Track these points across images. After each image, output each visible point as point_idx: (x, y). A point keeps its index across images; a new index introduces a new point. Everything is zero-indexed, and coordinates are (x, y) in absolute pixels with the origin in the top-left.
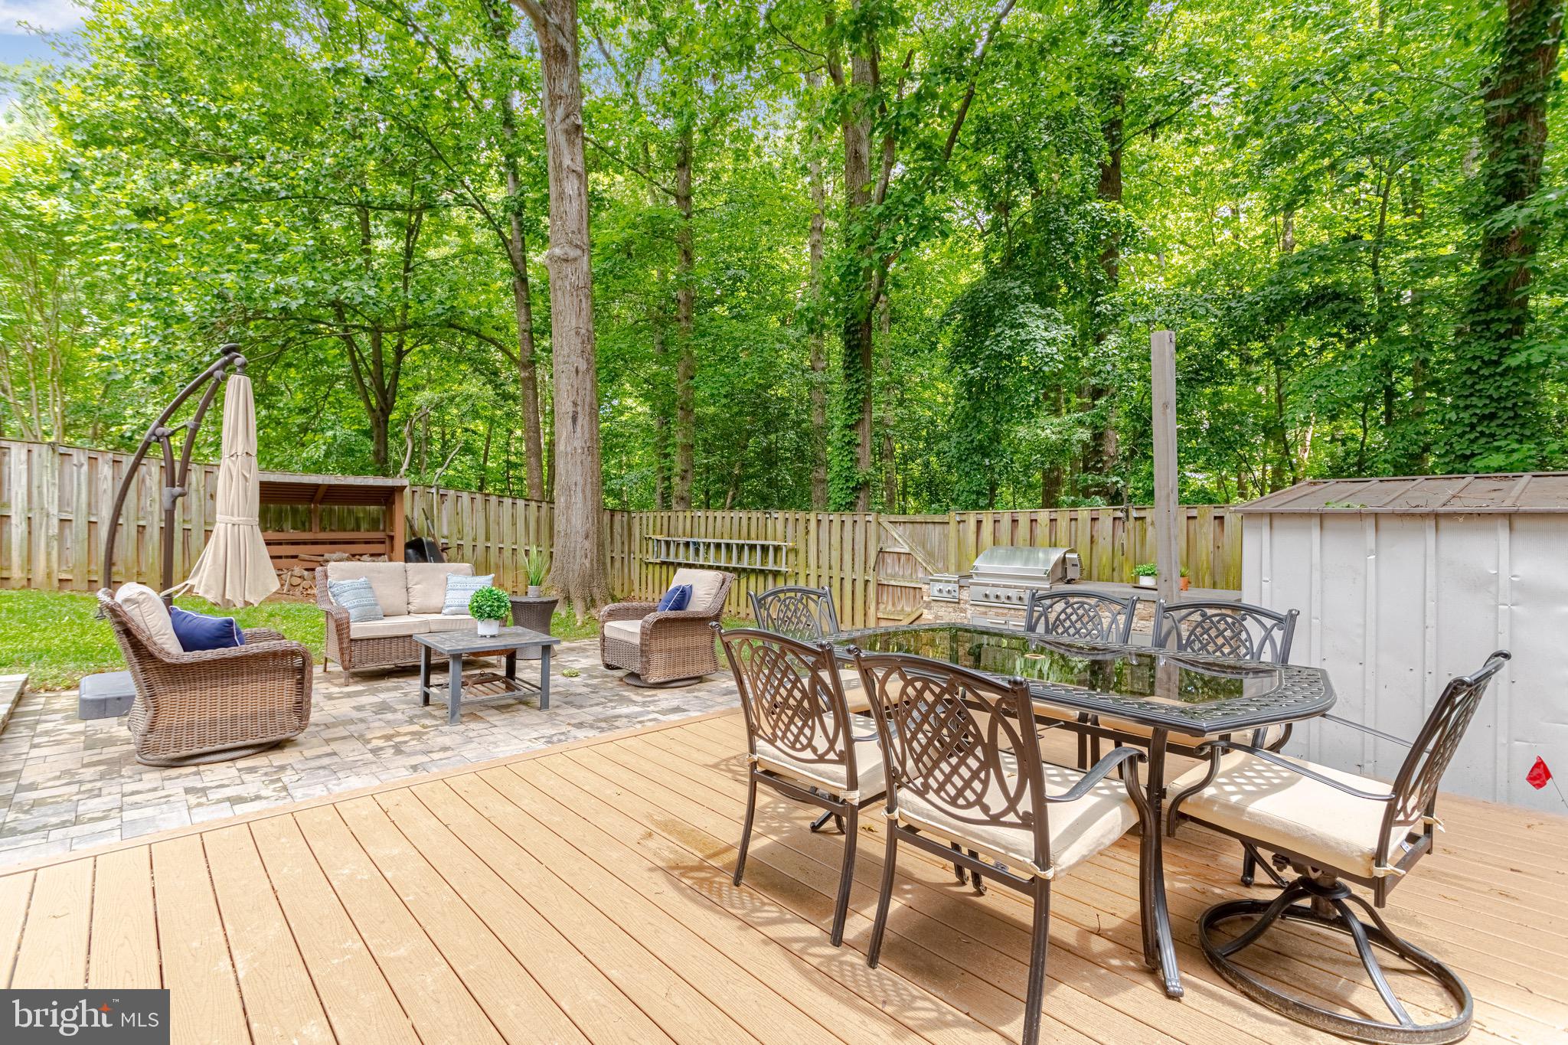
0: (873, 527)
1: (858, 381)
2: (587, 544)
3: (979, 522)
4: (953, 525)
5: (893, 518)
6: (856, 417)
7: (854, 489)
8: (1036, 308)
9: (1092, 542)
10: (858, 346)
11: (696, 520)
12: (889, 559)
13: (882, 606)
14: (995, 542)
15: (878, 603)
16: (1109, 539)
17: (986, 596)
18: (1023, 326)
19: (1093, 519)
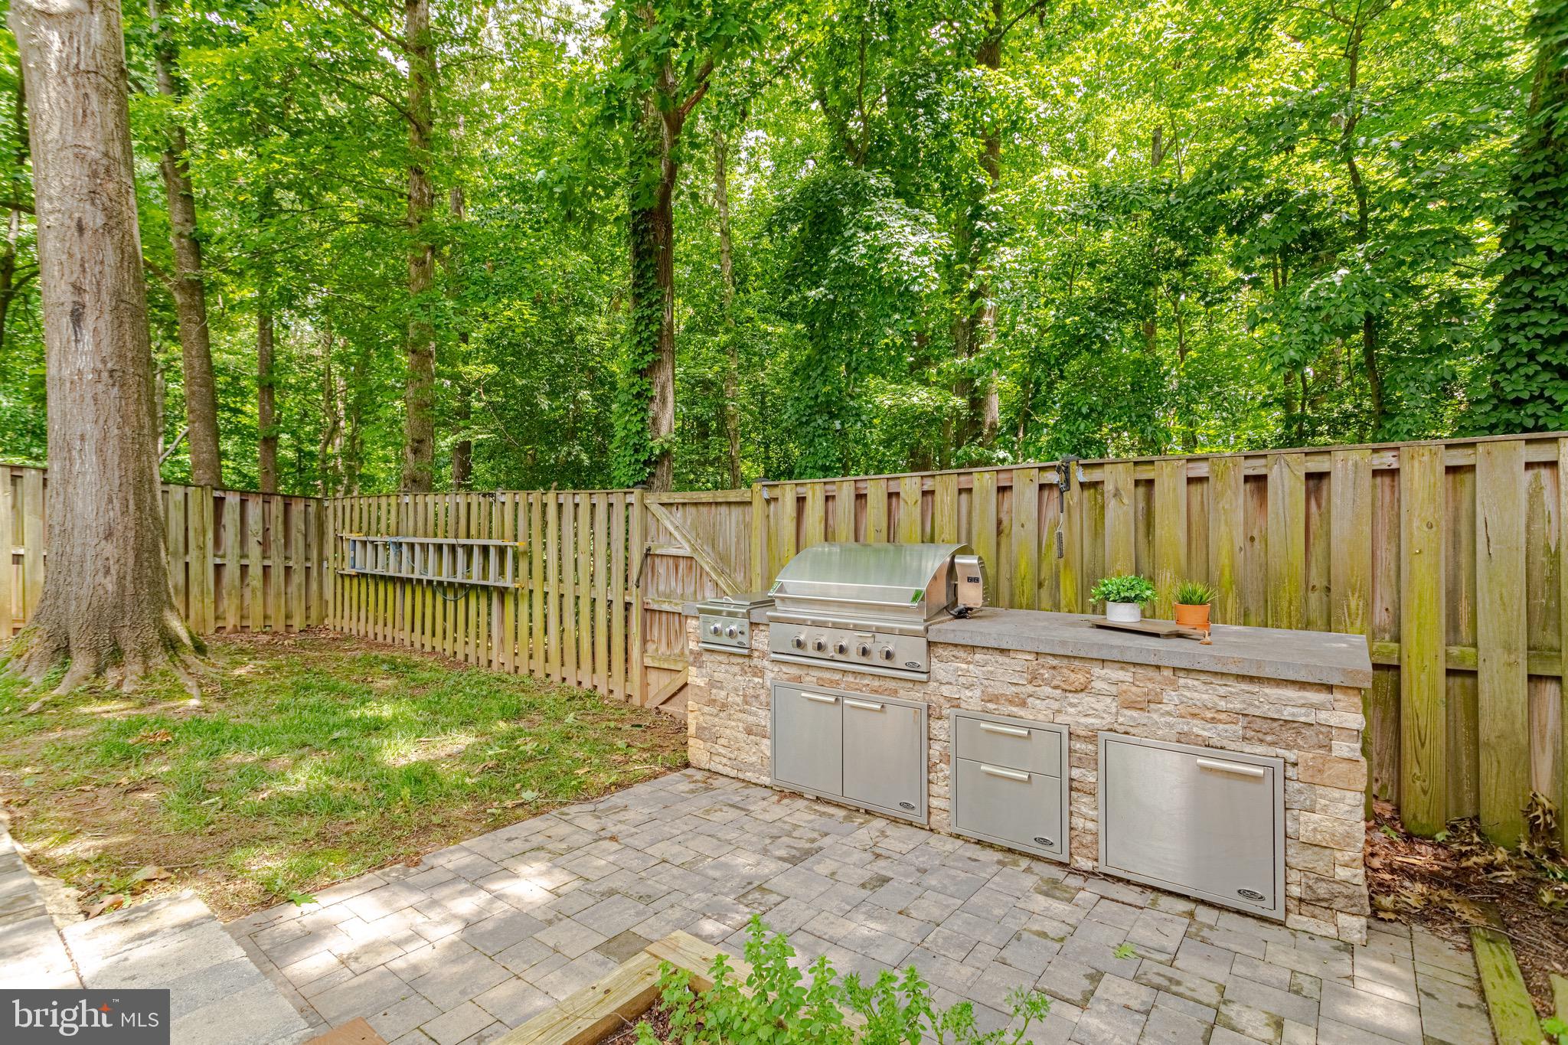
0: (636, 512)
1: (650, 305)
2: (109, 549)
3: (801, 500)
4: (758, 505)
5: (665, 498)
6: (649, 358)
7: (648, 463)
8: (897, 203)
9: (999, 532)
10: (650, 252)
11: (403, 508)
12: (661, 567)
13: (651, 647)
14: (828, 536)
15: (644, 641)
16: (1032, 526)
17: (799, 644)
18: (880, 226)
19: (1002, 490)
